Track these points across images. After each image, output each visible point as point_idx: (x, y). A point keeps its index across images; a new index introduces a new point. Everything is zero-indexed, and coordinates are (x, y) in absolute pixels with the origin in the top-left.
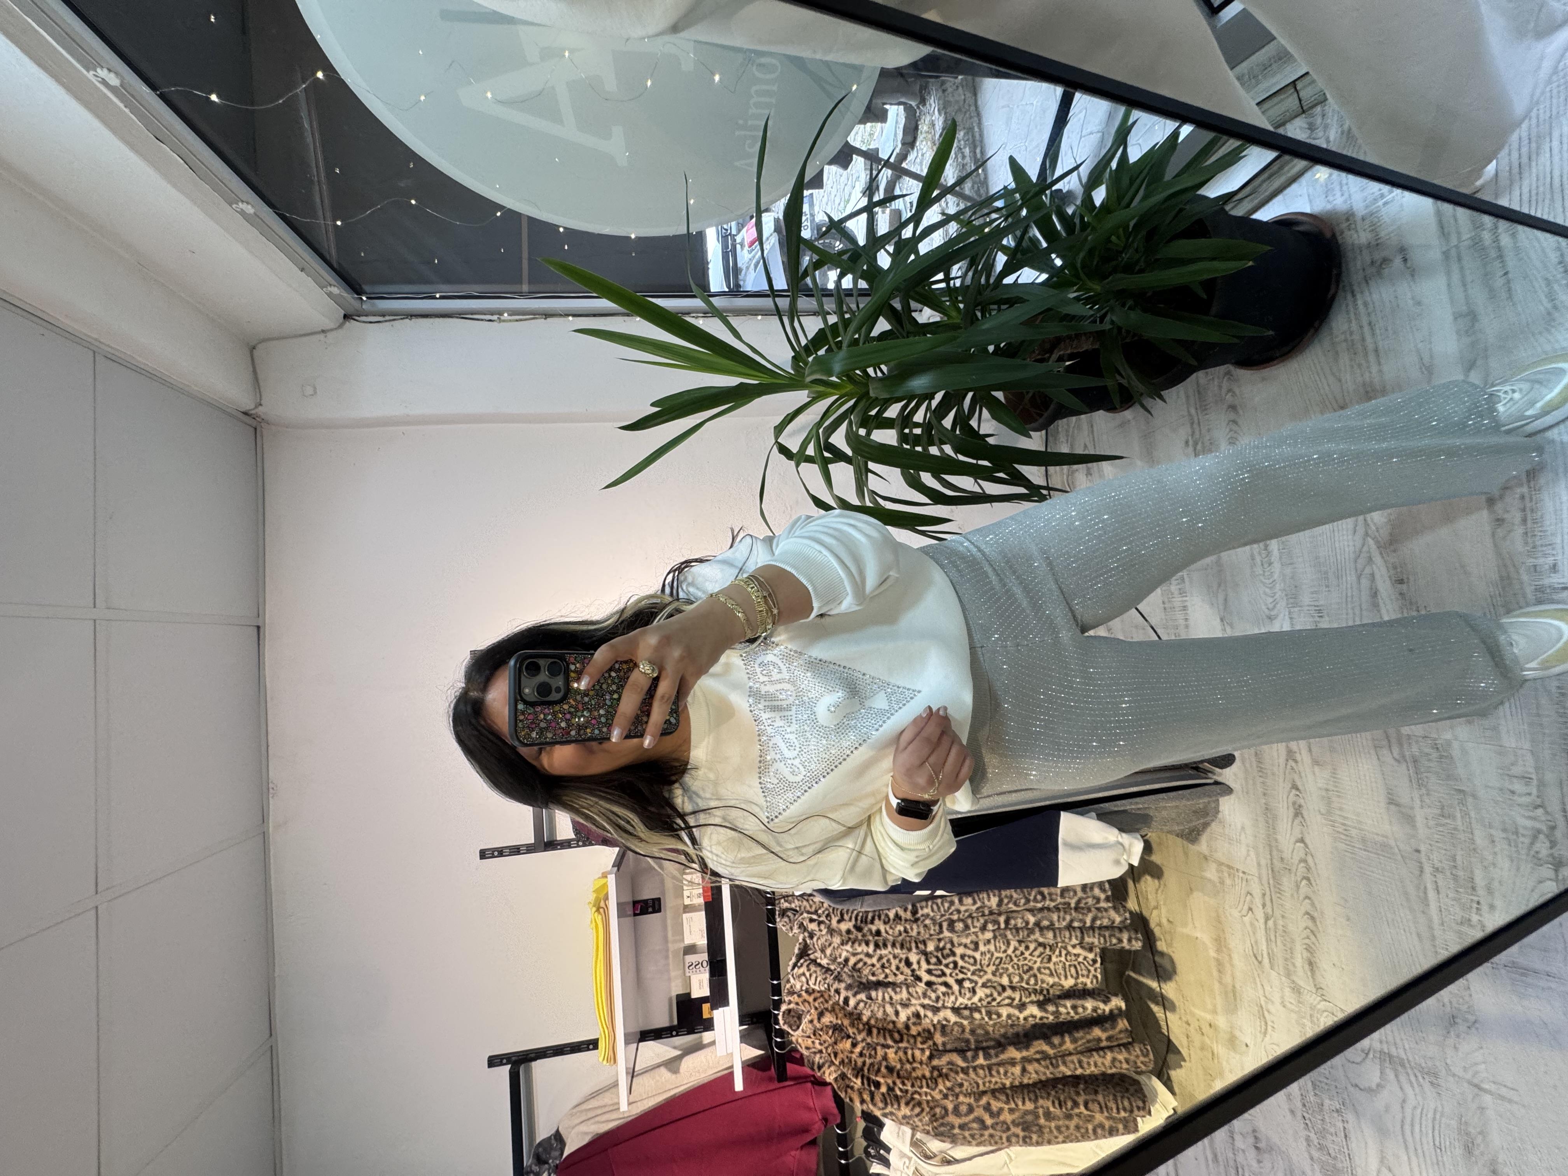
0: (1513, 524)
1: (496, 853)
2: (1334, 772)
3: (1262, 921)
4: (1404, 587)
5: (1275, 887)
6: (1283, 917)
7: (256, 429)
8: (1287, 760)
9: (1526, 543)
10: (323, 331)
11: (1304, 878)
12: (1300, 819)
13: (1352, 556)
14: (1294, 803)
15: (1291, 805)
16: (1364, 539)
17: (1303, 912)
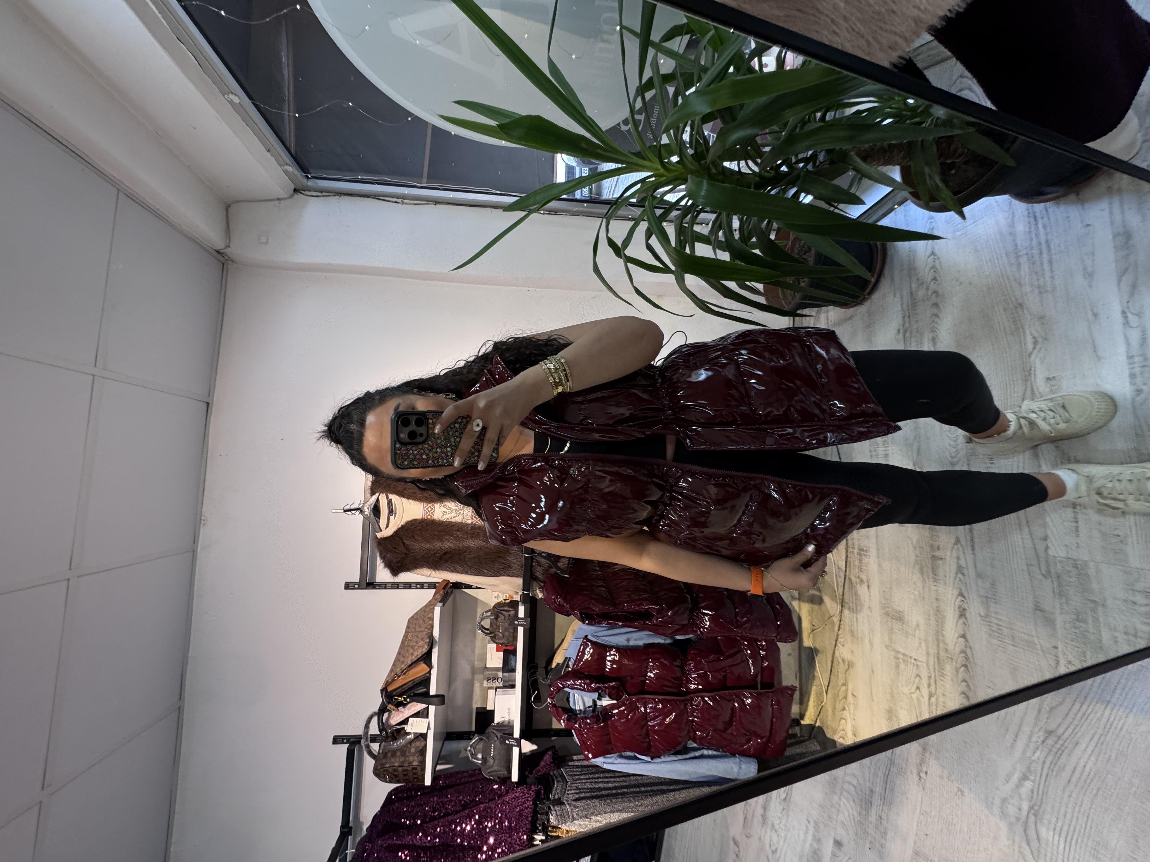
1: (356, 586)
2: (993, 585)
3: (926, 698)
5: (939, 671)
6: (944, 695)
7: (223, 264)
8: (956, 574)
10: (278, 199)
11: (963, 666)
12: (963, 619)
14: (960, 607)
15: (957, 608)
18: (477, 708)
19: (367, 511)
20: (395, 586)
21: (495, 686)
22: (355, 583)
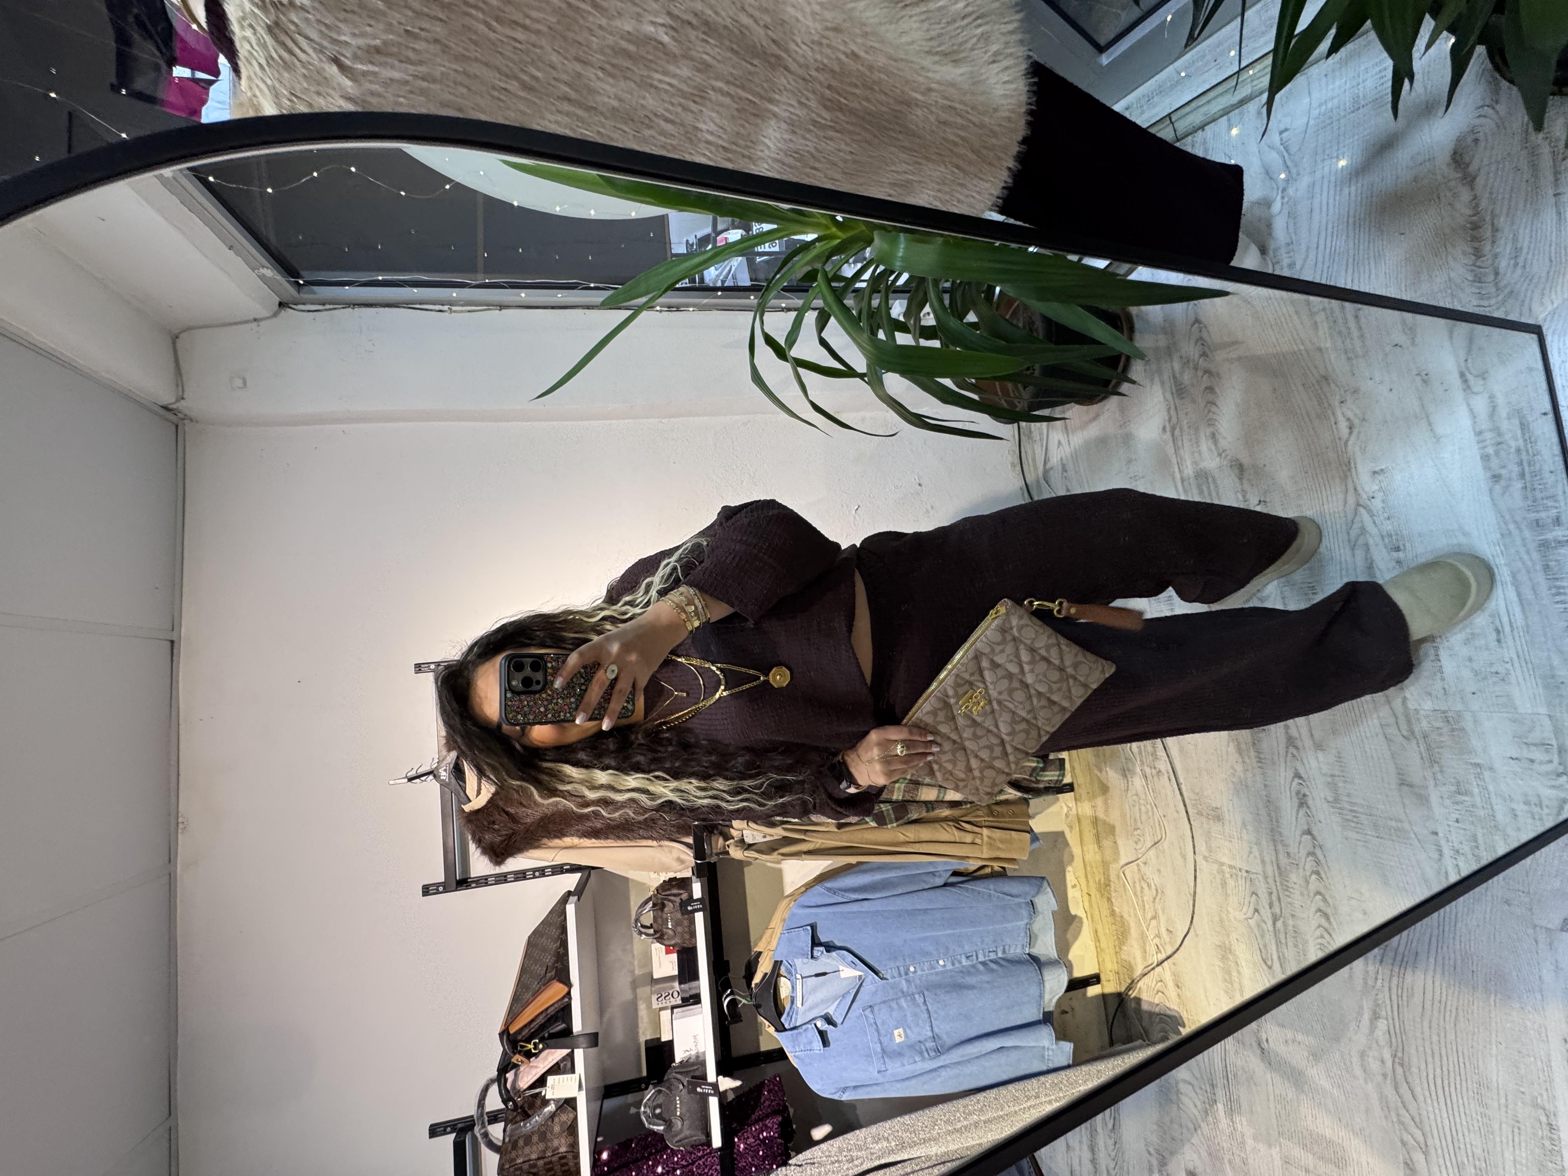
0: (1510, 479)
1: (441, 889)
2: (1339, 757)
3: (1270, 923)
4: (1401, 555)
5: (1281, 884)
6: (1293, 916)
7: (177, 426)
8: (1287, 748)
9: (1526, 498)
10: (255, 320)
11: (1313, 872)
12: (1305, 809)
13: (1344, 527)
14: (1298, 793)
15: (1294, 794)
16: (1356, 510)
17: (1313, 909)
18: (646, 1042)
19: (444, 775)
20: (502, 879)
21: (669, 1005)
22: (438, 885)
